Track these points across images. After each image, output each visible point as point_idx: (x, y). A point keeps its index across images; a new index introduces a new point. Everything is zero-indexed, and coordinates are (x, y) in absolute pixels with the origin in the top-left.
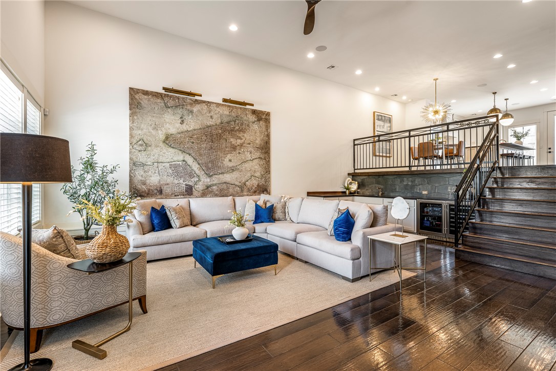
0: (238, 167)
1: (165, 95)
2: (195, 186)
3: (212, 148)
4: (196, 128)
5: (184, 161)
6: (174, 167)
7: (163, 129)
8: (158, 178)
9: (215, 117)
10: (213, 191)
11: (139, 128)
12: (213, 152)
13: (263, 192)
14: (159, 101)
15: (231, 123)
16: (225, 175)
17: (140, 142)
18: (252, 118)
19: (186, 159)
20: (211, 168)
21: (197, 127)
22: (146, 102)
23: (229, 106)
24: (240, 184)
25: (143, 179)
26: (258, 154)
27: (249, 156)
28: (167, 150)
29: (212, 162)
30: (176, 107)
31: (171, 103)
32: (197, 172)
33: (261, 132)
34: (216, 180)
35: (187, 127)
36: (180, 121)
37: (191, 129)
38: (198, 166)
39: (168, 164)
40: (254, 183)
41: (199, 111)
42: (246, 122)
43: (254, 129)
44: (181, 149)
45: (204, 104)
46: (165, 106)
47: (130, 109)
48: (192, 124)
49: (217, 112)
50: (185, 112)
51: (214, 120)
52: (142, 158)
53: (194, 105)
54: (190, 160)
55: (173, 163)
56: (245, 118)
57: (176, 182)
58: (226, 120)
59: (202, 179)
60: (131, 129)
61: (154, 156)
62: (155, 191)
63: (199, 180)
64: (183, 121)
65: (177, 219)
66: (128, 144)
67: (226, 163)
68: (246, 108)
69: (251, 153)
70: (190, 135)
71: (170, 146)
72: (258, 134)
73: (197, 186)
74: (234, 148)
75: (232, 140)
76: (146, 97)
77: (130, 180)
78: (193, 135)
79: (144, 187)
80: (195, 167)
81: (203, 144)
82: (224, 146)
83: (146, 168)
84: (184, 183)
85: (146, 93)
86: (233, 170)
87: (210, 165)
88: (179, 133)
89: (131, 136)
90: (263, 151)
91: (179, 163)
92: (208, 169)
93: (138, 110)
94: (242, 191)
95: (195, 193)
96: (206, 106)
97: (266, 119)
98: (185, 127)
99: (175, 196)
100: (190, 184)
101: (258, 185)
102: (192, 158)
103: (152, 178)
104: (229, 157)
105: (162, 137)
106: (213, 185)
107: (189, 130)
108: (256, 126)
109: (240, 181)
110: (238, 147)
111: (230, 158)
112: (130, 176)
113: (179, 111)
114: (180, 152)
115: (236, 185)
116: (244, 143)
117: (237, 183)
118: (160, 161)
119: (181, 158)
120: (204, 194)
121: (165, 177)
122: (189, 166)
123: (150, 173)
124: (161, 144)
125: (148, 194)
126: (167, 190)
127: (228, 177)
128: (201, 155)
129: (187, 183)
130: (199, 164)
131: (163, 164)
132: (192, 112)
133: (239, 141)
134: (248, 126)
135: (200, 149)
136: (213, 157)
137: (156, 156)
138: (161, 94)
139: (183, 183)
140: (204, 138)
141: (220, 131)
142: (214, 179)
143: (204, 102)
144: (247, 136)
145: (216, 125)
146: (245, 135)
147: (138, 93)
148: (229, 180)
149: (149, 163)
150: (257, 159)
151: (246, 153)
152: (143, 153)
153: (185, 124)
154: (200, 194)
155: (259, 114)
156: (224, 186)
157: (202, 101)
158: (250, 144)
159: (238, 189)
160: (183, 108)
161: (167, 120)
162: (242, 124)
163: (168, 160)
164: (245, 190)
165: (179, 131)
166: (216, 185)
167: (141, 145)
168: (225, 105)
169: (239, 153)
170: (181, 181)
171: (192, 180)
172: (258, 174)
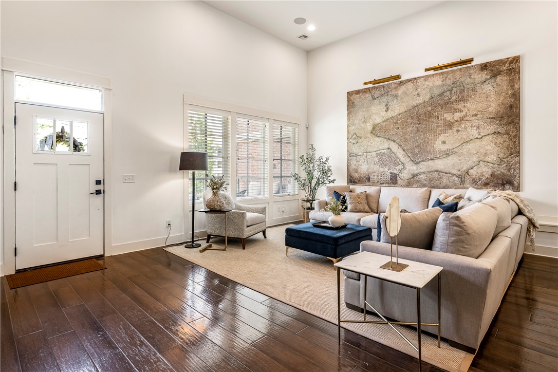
0: (456, 150)
1: (372, 88)
2: (400, 174)
3: (418, 131)
4: (401, 112)
5: (388, 149)
6: (380, 156)
7: (371, 120)
8: (367, 166)
9: (423, 93)
10: (420, 181)
11: (353, 124)
12: (421, 135)
13: (503, 185)
14: (367, 95)
15: (445, 94)
16: (436, 161)
17: (354, 136)
18: (480, 77)
19: (390, 147)
20: (419, 153)
21: (403, 110)
22: (358, 100)
23: (442, 73)
24: (459, 173)
25: (356, 168)
26: (492, 128)
27: (474, 133)
28: (374, 140)
29: (419, 147)
30: (382, 96)
31: (377, 93)
32: (402, 159)
33: (498, 94)
34: (423, 167)
35: (392, 113)
36: (385, 109)
37: (396, 114)
38: (403, 153)
39: (375, 153)
40: (485, 171)
41: (405, 93)
42: (469, 86)
43: (484, 91)
44: (386, 137)
45: (410, 83)
46: (373, 98)
47: (348, 110)
48: (397, 108)
49: (426, 86)
50: (390, 98)
51: (421, 98)
52: (355, 149)
53: (399, 87)
54: (394, 147)
55: (379, 152)
56: (469, 80)
57: (382, 170)
58: (437, 92)
59: (408, 167)
60: (348, 126)
61: (363, 147)
62: (365, 179)
63: (404, 168)
64: (387, 108)
65: (350, 203)
66: (346, 139)
67: (438, 145)
68: (469, 67)
69: (478, 127)
70: (395, 120)
71: (377, 136)
72: (493, 97)
73: (402, 175)
74: (450, 125)
75: (446, 115)
76: (357, 96)
77: (348, 168)
78: (398, 120)
79: (356, 174)
80: (400, 154)
81: (409, 127)
82: (434, 125)
83: (358, 158)
84: (389, 171)
85: (358, 92)
86: (447, 154)
87: (417, 150)
88: (384, 121)
89: (348, 132)
90: (503, 122)
91: (384, 151)
92: (414, 154)
93: (352, 109)
94: (463, 182)
95: (399, 181)
96: (412, 85)
97: (510, 70)
98: (390, 114)
99: (381, 183)
100: (395, 172)
101: (492, 175)
102: (397, 145)
103: (362, 167)
104: (442, 137)
105: (370, 128)
106: (420, 174)
107: (393, 116)
108: (488, 88)
109: (459, 168)
110: (456, 124)
111: (444, 139)
112: (348, 166)
113: (384, 99)
114: (385, 140)
115: (452, 174)
116: (466, 115)
117: (454, 171)
118: (368, 151)
119: (386, 146)
120: (409, 184)
121: (372, 165)
122: (394, 153)
123: (361, 162)
124: (369, 135)
125: (359, 181)
126: (374, 178)
127: (440, 164)
128: (406, 141)
129: (391, 171)
130: (404, 150)
131: (371, 154)
132: (396, 96)
133: (457, 115)
134: (474, 90)
135: (405, 134)
136: (420, 141)
137: (365, 146)
138: (369, 89)
139: (387, 172)
140: (410, 120)
141: (430, 108)
142: (421, 166)
143: (409, 80)
144: (471, 106)
145: (424, 102)
146: (468, 105)
147: (352, 94)
148: (442, 167)
149: (360, 154)
150: (491, 136)
151: (469, 129)
152: (356, 145)
153: (390, 111)
154: (405, 183)
155: (494, 66)
156: (436, 175)
157: (407, 80)
158: (476, 115)
159: (457, 179)
160: (387, 95)
161: (374, 112)
162: (462, 91)
163: (375, 149)
164: (468, 180)
165: (385, 118)
166: (424, 173)
167: (355, 139)
168: (436, 74)
169: (458, 131)
170: (386, 169)
171: (396, 168)
172: (492, 158)
